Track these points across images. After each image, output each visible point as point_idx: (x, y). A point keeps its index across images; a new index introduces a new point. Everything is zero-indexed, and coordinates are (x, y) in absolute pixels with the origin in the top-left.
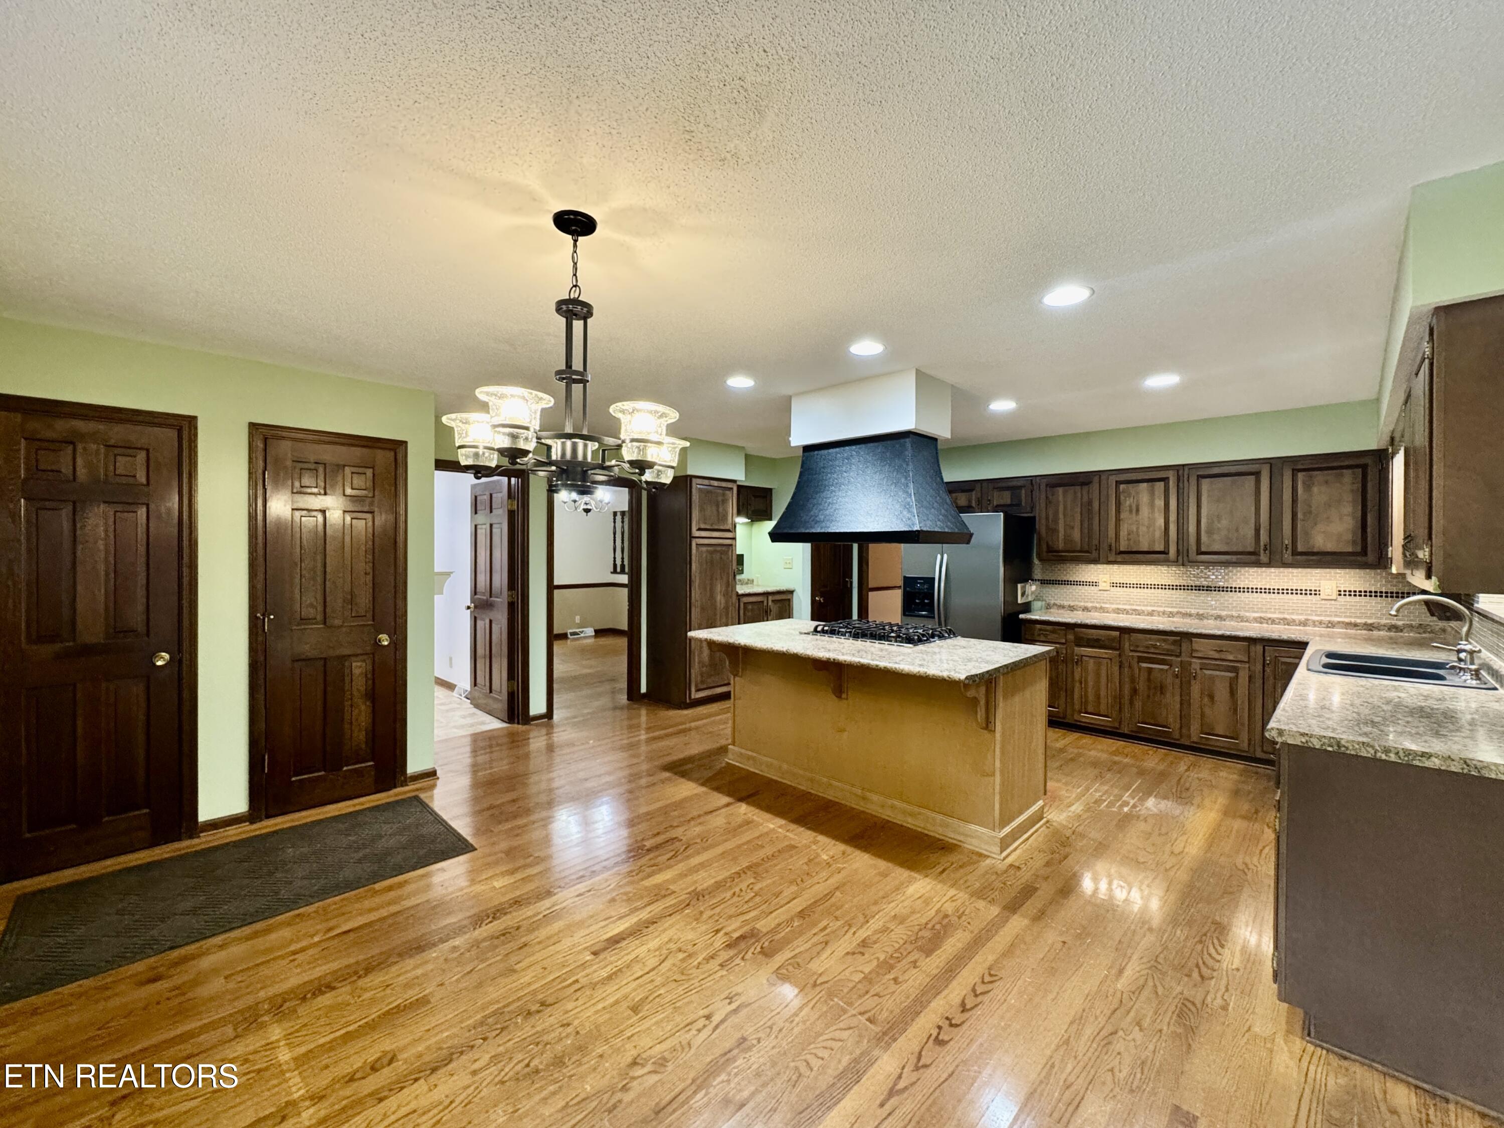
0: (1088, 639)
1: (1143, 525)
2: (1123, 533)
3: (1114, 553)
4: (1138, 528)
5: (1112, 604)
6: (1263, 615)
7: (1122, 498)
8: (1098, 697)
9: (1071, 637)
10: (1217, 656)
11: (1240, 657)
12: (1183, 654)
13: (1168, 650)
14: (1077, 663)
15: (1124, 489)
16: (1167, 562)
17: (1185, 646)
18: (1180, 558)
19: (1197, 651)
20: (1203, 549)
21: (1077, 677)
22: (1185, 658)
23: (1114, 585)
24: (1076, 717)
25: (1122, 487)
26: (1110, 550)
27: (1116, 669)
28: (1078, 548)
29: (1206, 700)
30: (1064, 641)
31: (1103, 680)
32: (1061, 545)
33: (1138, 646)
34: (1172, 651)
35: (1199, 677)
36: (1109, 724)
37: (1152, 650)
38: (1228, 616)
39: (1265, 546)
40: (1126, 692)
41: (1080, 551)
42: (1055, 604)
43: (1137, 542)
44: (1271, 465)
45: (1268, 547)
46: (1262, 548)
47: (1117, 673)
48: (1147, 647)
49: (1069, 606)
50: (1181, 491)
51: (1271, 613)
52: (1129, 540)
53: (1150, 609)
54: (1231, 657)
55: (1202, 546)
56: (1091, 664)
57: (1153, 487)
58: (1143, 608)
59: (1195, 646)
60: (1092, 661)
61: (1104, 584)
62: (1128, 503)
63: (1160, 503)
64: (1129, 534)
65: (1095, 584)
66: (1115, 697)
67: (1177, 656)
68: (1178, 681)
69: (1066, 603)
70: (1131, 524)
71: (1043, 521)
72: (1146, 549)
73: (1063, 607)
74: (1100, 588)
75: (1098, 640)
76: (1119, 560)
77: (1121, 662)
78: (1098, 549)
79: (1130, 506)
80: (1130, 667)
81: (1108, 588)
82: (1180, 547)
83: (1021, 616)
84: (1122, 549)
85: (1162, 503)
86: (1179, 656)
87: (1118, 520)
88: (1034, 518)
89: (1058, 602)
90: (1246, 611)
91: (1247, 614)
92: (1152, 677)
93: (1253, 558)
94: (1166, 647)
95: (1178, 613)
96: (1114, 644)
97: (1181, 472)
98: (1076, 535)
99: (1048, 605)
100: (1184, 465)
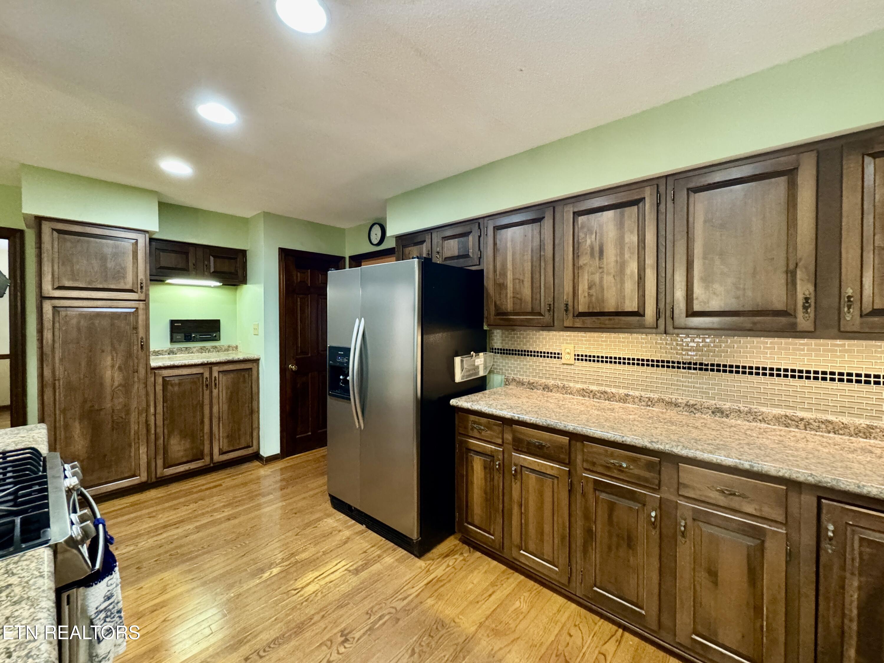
0: (529, 443)
1: (608, 274)
2: (583, 287)
3: (571, 315)
4: (601, 279)
5: (577, 382)
6: (789, 412)
7: (582, 235)
8: (541, 533)
9: (508, 437)
10: (722, 500)
11: (767, 511)
12: (664, 488)
13: (639, 477)
14: (515, 476)
15: (582, 223)
16: (641, 328)
17: (667, 471)
18: (661, 321)
19: (686, 486)
20: (697, 307)
21: (516, 494)
22: (667, 493)
23: (579, 358)
24: (515, 554)
25: (581, 219)
26: (567, 310)
27: (564, 495)
28: (529, 310)
29: (702, 576)
30: (500, 441)
31: (548, 506)
32: (509, 306)
33: (594, 464)
34: (646, 480)
35: (690, 533)
36: (554, 576)
37: (615, 474)
38: (732, 411)
39: (807, 299)
40: (578, 532)
41: (532, 313)
42: (514, 380)
43: (602, 301)
44: (818, 152)
45: (812, 301)
46: (800, 302)
47: (565, 502)
48: (608, 468)
49: (529, 383)
50: (662, 217)
51: (803, 409)
52: (590, 295)
53: (622, 391)
54: (750, 509)
55: (695, 302)
56: (532, 479)
57: (622, 215)
58: (614, 390)
59: (684, 478)
60: (533, 476)
61: (568, 356)
62: (589, 242)
63: (632, 238)
64: (590, 288)
65: (557, 356)
66: (563, 538)
67: (654, 490)
68: (655, 534)
69: (525, 379)
70: (593, 274)
71: (491, 275)
72: (612, 310)
73: (521, 383)
74: (563, 361)
75: (541, 447)
76: (578, 325)
77: (571, 484)
78: (551, 309)
79: (592, 248)
80: (583, 494)
81: (572, 362)
82: (662, 306)
83: (453, 402)
84: (581, 310)
85: (635, 239)
86: (657, 489)
87: (576, 268)
88: (482, 271)
89: (518, 377)
90: (760, 404)
91: (764, 409)
92: (615, 519)
93: (783, 320)
94: (636, 471)
95: (659, 400)
96: (562, 456)
97: (662, 189)
98: (527, 292)
99: (507, 380)
100: (667, 177)
